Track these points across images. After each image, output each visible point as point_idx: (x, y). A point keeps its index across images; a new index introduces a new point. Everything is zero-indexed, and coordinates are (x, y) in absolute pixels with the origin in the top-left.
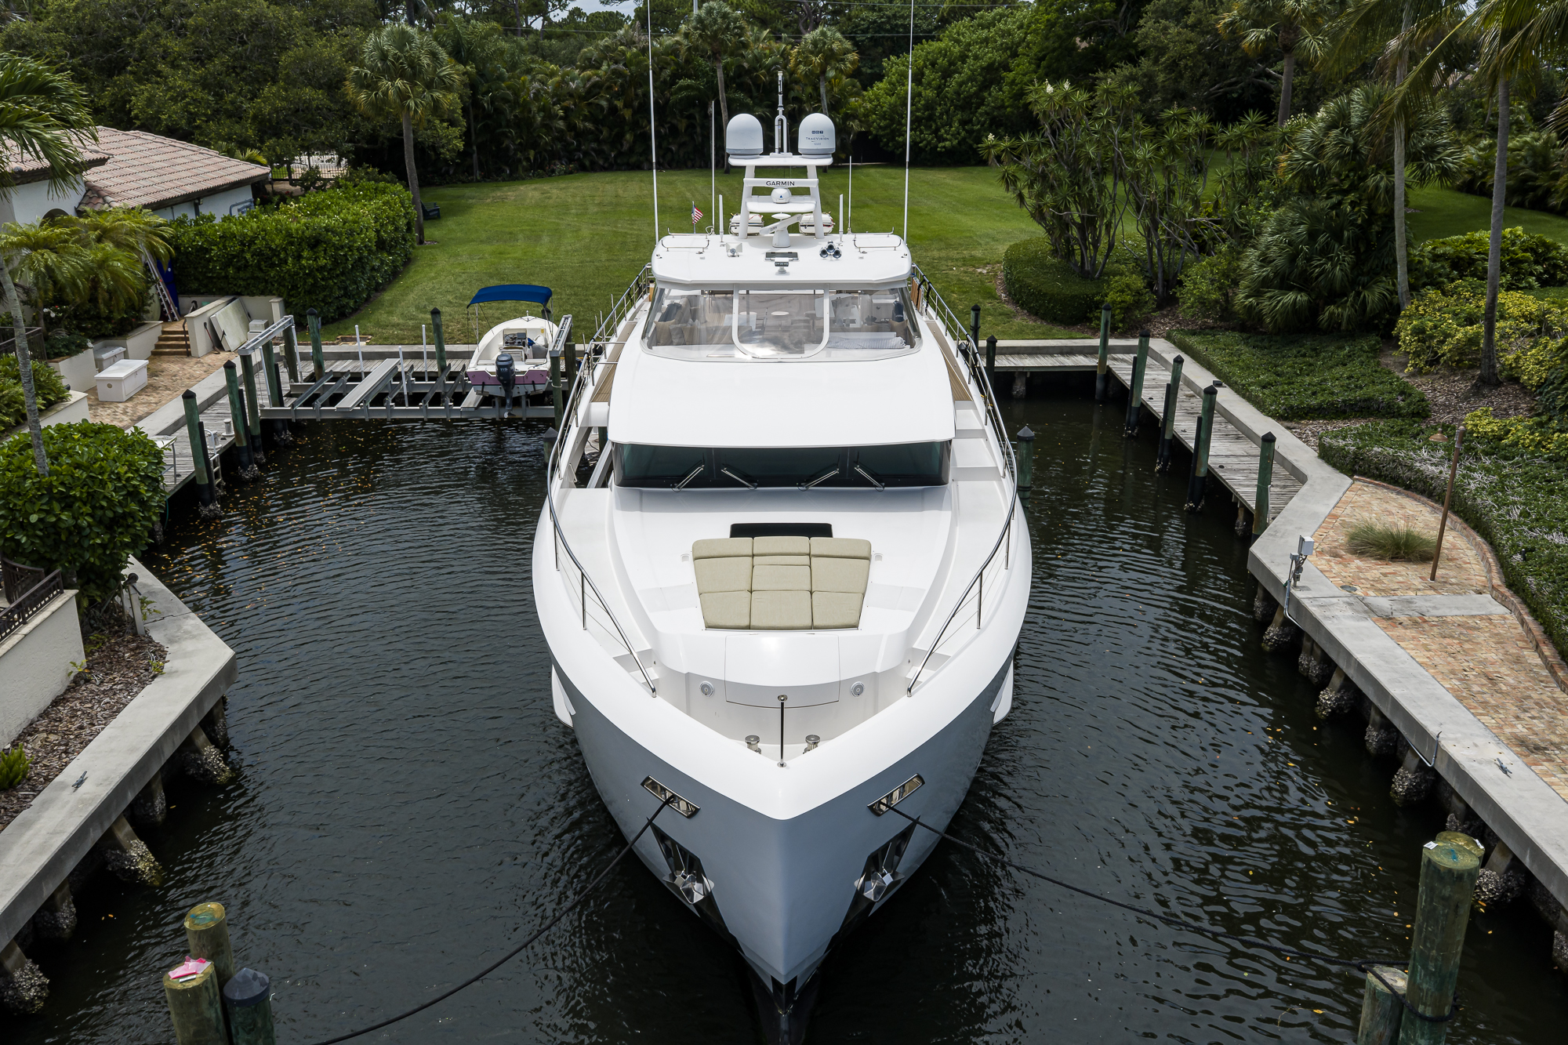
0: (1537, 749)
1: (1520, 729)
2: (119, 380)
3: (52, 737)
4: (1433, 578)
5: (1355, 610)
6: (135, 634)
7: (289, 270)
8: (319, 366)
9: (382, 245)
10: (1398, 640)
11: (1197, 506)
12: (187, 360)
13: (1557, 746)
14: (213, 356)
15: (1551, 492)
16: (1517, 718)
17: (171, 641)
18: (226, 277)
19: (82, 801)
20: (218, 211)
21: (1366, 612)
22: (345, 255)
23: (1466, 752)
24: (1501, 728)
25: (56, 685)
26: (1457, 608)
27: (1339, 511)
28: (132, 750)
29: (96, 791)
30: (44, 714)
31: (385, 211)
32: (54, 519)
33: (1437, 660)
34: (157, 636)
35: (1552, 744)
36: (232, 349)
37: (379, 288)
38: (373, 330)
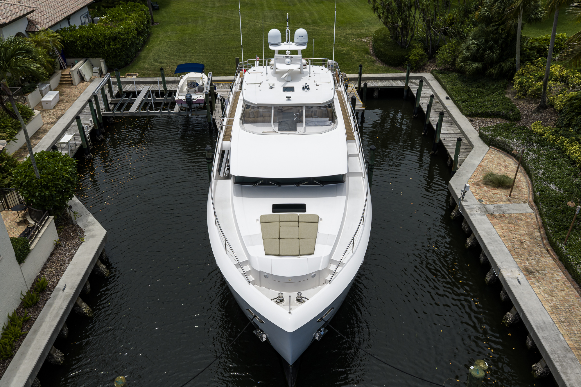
0: (532, 273)
1: (527, 264)
2: (50, 102)
3: (53, 270)
4: (510, 196)
5: (481, 211)
6: (73, 224)
7: (106, 50)
8: (120, 89)
9: (139, 33)
10: (493, 224)
11: (435, 152)
12: (72, 86)
13: (538, 272)
14: (81, 84)
15: (554, 164)
16: (527, 259)
17: (85, 227)
18: (83, 52)
19: (66, 296)
20: (76, 23)
21: (485, 212)
22: (126, 42)
23: (508, 274)
24: (521, 264)
25: (50, 248)
26: (516, 210)
27: (482, 164)
28: (79, 274)
29: (70, 292)
30: (49, 260)
31: (139, 19)
32: (43, 194)
33: (505, 234)
34: (80, 224)
35: (537, 270)
36: (88, 81)
37: (140, 51)
38: (139, 71)
